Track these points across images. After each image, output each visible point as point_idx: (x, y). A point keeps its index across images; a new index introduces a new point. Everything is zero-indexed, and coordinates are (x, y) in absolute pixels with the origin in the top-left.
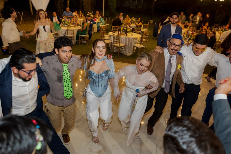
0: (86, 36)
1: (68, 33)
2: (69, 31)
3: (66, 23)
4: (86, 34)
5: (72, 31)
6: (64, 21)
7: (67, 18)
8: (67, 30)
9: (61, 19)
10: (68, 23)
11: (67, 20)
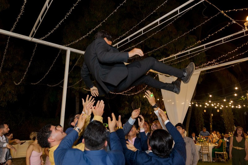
0: (222, 153)
1: (203, 149)
2: (204, 148)
3: (201, 140)
4: (223, 151)
5: (207, 148)
6: (199, 139)
7: (202, 136)
8: (202, 147)
9: (196, 137)
10: (203, 141)
11: (202, 138)
